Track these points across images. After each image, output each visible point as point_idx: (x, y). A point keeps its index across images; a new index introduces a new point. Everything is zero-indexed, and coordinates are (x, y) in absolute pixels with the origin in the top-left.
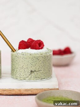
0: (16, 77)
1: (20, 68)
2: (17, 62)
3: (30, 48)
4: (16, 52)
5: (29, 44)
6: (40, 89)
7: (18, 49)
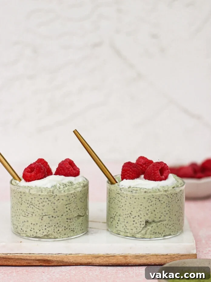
0: (117, 231)
1: (125, 216)
2: (119, 204)
3: (142, 176)
4: (116, 184)
5: (141, 167)
6: (163, 255)
7: (121, 179)
